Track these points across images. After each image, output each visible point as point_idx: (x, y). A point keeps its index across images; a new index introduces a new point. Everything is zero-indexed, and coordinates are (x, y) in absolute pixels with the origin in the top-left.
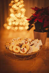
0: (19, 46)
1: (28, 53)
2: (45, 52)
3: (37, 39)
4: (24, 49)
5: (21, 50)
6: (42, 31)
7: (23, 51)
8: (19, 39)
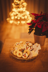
0: (21, 51)
1: (29, 58)
2: (44, 54)
3: (37, 43)
4: (25, 54)
5: (23, 55)
6: (42, 35)
7: (25, 56)
8: (21, 43)
